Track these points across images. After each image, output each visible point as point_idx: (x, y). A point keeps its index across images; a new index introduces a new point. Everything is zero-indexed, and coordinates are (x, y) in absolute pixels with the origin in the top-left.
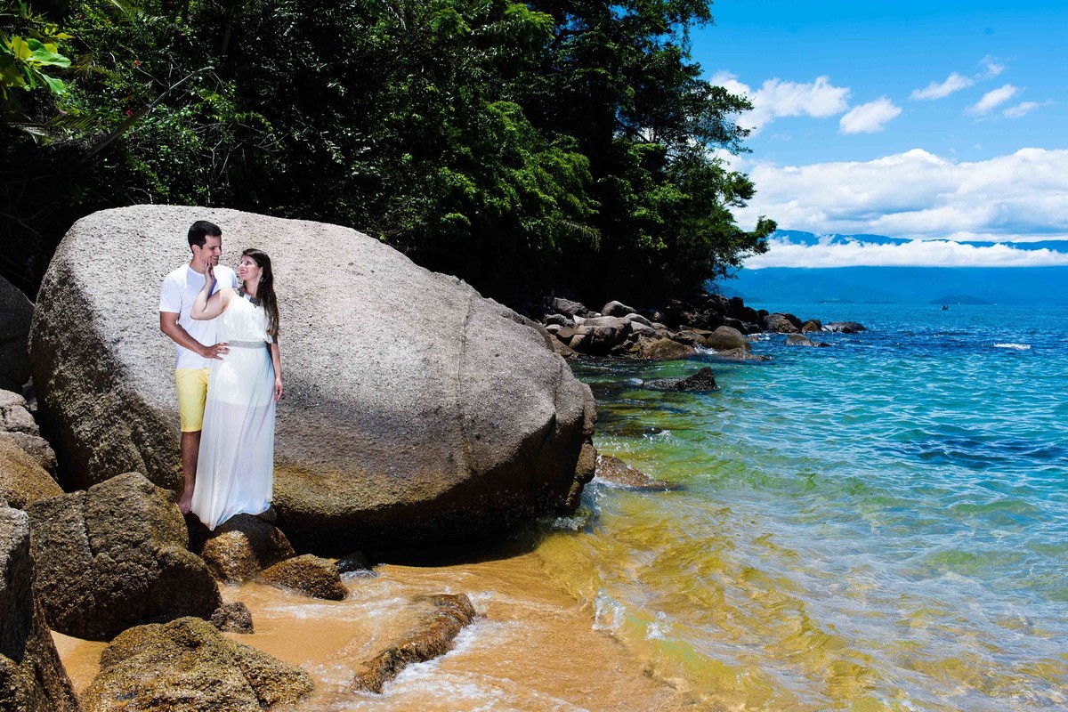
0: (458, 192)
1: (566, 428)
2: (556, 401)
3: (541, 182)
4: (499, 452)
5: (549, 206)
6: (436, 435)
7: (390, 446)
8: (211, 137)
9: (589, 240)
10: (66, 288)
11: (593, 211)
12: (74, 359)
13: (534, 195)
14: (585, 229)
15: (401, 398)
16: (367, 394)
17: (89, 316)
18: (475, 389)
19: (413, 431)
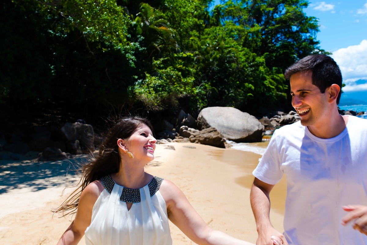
0: (250, 88)
1: (260, 130)
2: (259, 127)
3: (271, 83)
4: (251, 133)
5: (273, 89)
6: (244, 131)
7: (239, 133)
8: (207, 92)
9: (284, 96)
10: (202, 118)
11: (286, 88)
12: (204, 126)
13: (269, 87)
14: (283, 94)
15: (240, 128)
16: (237, 128)
17: (206, 121)
18: (249, 126)
19: (242, 131)
